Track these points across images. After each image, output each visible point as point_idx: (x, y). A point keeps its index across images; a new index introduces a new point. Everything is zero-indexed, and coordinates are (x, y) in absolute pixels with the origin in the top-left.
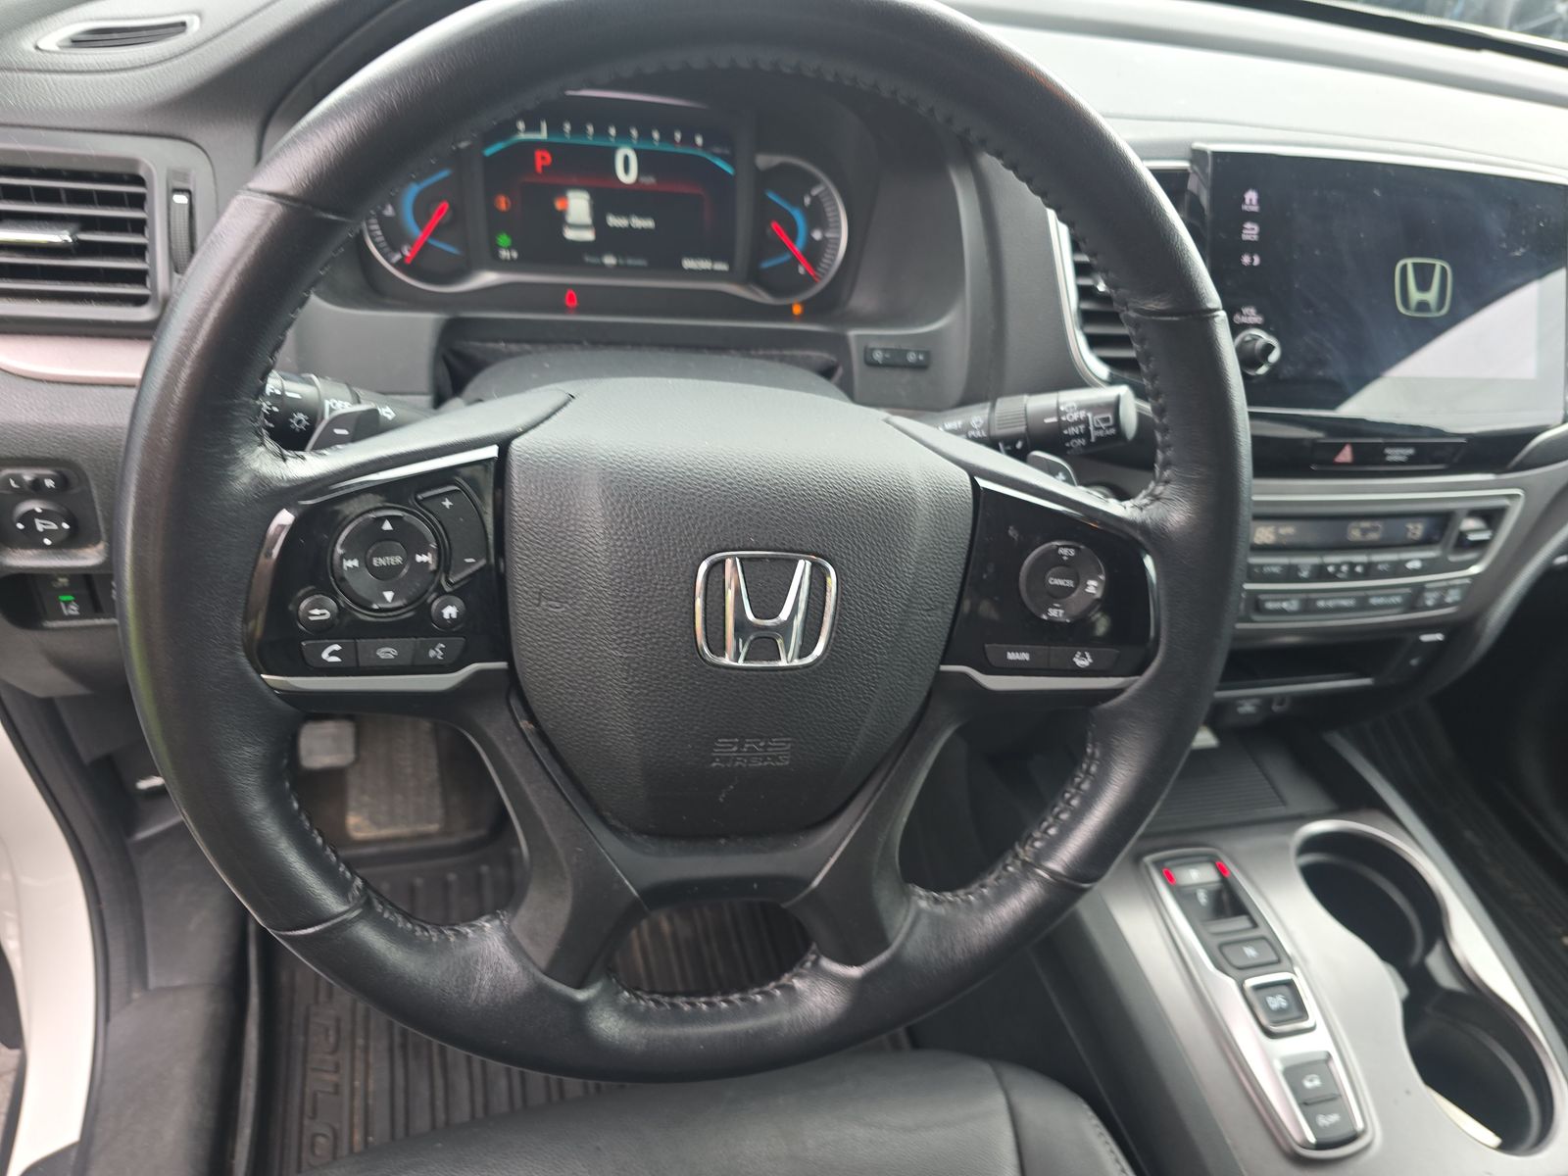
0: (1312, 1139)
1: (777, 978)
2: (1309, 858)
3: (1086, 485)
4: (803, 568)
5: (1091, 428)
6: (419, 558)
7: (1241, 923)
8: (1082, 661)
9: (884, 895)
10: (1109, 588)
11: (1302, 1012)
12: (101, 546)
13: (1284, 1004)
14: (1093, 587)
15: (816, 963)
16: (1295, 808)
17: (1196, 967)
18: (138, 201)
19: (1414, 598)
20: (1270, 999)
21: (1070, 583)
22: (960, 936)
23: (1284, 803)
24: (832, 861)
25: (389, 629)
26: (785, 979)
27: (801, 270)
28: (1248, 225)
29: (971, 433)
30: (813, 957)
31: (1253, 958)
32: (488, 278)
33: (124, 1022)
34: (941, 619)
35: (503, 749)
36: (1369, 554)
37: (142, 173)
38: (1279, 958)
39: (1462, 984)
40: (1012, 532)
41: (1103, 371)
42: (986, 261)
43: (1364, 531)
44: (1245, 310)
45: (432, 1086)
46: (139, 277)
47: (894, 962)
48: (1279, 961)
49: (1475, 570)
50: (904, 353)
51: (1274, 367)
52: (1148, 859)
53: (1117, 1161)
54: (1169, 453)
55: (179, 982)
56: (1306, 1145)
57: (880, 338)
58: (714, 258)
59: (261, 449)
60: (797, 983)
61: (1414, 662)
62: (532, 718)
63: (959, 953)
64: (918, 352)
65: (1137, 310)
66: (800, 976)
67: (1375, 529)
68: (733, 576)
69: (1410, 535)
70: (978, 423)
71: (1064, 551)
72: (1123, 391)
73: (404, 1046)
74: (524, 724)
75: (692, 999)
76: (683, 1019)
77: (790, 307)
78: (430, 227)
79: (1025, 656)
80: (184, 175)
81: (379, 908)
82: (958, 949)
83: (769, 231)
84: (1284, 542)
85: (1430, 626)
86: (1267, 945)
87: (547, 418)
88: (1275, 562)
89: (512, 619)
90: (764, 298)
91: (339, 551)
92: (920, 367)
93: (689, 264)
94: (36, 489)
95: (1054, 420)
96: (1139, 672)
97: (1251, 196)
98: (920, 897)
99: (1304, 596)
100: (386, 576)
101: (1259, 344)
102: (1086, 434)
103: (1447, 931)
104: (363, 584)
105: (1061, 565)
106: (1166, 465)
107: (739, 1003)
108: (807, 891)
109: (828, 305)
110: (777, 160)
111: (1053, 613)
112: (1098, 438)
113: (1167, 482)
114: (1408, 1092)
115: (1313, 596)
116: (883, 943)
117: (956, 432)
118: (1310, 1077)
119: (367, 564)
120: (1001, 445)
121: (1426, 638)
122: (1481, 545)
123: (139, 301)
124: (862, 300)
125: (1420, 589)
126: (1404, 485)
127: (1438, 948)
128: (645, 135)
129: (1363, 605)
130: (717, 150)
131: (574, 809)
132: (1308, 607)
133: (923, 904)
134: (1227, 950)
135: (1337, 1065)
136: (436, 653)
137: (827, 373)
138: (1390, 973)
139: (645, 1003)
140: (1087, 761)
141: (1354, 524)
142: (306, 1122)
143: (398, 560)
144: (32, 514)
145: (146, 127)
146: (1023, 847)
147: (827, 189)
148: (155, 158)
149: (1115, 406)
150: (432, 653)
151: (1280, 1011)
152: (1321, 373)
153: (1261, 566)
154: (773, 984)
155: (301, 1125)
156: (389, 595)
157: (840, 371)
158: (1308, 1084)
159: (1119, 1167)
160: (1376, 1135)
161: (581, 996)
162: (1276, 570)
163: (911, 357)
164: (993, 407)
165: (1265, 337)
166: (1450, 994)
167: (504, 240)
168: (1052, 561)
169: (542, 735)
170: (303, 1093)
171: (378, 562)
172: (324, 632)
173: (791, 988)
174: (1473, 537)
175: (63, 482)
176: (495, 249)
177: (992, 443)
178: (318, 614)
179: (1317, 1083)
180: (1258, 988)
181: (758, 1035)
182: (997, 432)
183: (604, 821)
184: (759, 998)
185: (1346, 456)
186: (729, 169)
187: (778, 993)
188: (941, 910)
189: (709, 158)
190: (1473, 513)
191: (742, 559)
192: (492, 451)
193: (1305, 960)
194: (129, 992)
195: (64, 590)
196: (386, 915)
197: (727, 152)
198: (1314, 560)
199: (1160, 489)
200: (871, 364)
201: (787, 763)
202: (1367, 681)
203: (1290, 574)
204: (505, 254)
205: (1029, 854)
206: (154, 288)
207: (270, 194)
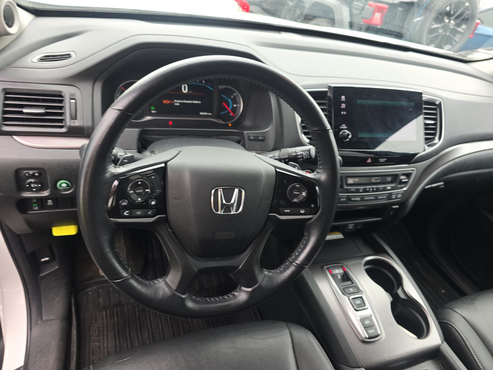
0: (367, 337)
1: (231, 292)
2: (367, 267)
3: (303, 170)
4: (236, 191)
5: (304, 156)
6: (147, 190)
7: (350, 283)
8: (302, 212)
9: (257, 270)
10: (308, 194)
11: (365, 305)
12: (48, 191)
13: (360, 303)
14: (304, 194)
15: (240, 288)
16: (364, 254)
17: (338, 294)
18: (61, 101)
19: (389, 196)
20: (356, 302)
21: (299, 193)
22: (275, 280)
23: (361, 252)
24: (244, 262)
25: (139, 206)
26: (232, 293)
27: (231, 115)
28: (343, 104)
29: (275, 158)
30: (239, 287)
31: (352, 291)
32: (148, 118)
33: (36, 331)
34: (269, 202)
35: (164, 236)
36: (377, 185)
37: (63, 94)
38: (358, 291)
39: (406, 297)
40: (285, 181)
41: (308, 141)
42: (278, 114)
43: (376, 180)
44: (343, 125)
45: (127, 345)
46: (61, 121)
47: (259, 287)
48: (359, 292)
49: (405, 189)
50: (258, 137)
51: (350, 139)
52: (325, 267)
53: (318, 345)
54: (321, 162)
55: (52, 318)
56: (366, 338)
57: (252, 133)
58: (208, 112)
59: (111, 166)
60: (236, 293)
61: (391, 213)
62: (171, 229)
63: (275, 284)
64: (262, 137)
65: (312, 130)
66: (236, 292)
67: (378, 179)
68: (220, 193)
69: (387, 181)
70: (277, 155)
71: (297, 186)
72: (311, 147)
73: (119, 334)
74: (170, 230)
75: (210, 298)
76: (208, 303)
77: (228, 124)
79: (289, 211)
80: (73, 95)
81: (135, 276)
82: (275, 283)
83: (222, 104)
84: (356, 183)
85: (395, 204)
86: (356, 288)
87: (175, 157)
88: (353, 188)
89: (167, 205)
90: (222, 122)
91: (129, 189)
92: (262, 141)
93: (201, 113)
94: (33, 176)
95: (295, 154)
96: (316, 214)
97: (343, 98)
98: (265, 271)
99: (361, 196)
100: (139, 195)
101: (346, 134)
102: (302, 158)
103: (403, 285)
104: (134, 197)
105: (296, 189)
106: (320, 165)
107: (221, 299)
108: (238, 270)
109: (238, 124)
110: (224, 87)
111: (295, 200)
112: (306, 158)
113: (320, 169)
114: (392, 324)
115: (364, 196)
116: (257, 282)
117: (271, 158)
118: (366, 321)
119: (135, 192)
120: (282, 161)
121: (394, 207)
122: (406, 183)
123: (61, 127)
124: (247, 123)
125: (391, 194)
126: (387, 168)
127: (400, 288)
129: (376, 199)
130: (208, 84)
131: (181, 251)
132: (362, 199)
133: (266, 273)
134: (345, 290)
135: (373, 318)
136: (150, 213)
137: (238, 142)
138: (388, 295)
139: (199, 299)
140: (305, 236)
141: (373, 178)
142: (91, 357)
143: (142, 191)
144: (31, 183)
145: (64, 83)
146: (290, 258)
147: (237, 94)
148: (66, 91)
149: (309, 151)
150: (149, 213)
151: (359, 304)
152: (362, 140)
153: (350, 189)
154: (229, 294)
155: (89, 358)
156: (139, 199)
157: (242, 142)
158: (366, 323)
159: (318, 346)
160: (383, 336)
161: (184, 296)
162: (354, 190)
163: (260, 138)
164: (280, 151)
165: (348, 132)
166: (403, 299)
167: (153, 108)
168: (294, 188)
169: (174, 233)
170: (89, 348)
171: (138, 191)
172: (125, 208)
173: (234, 295)
174: (403, 181)
175: (40, 174)
176: (150, 110)
177: (280, 160)
178: (124, 204)
179: (368, 322)
180: (353, 299)
181: (227, 306)
182: (282, 157)
183: (188, 253)
184: (226, 297)
185: (369, 161)
186: (212, 89)
187: (231, 296)
188: (270, 274)
189: (206, 86)
190: (403, 175)
191: (223, 189)
192: (163, 165)
193: (366, 292)
194: (37, 321)
195: (35, 203)
196: (137, 277)
197: (211, 84)
198: (363, 187)
199: (319, 171)
200: (250, 140)
201: (233, 237)
202: (380, 219)
203: (357, 191)
204: (153, 112)
205: (292, 259)
206: (65, 124)
207: (118, 110)
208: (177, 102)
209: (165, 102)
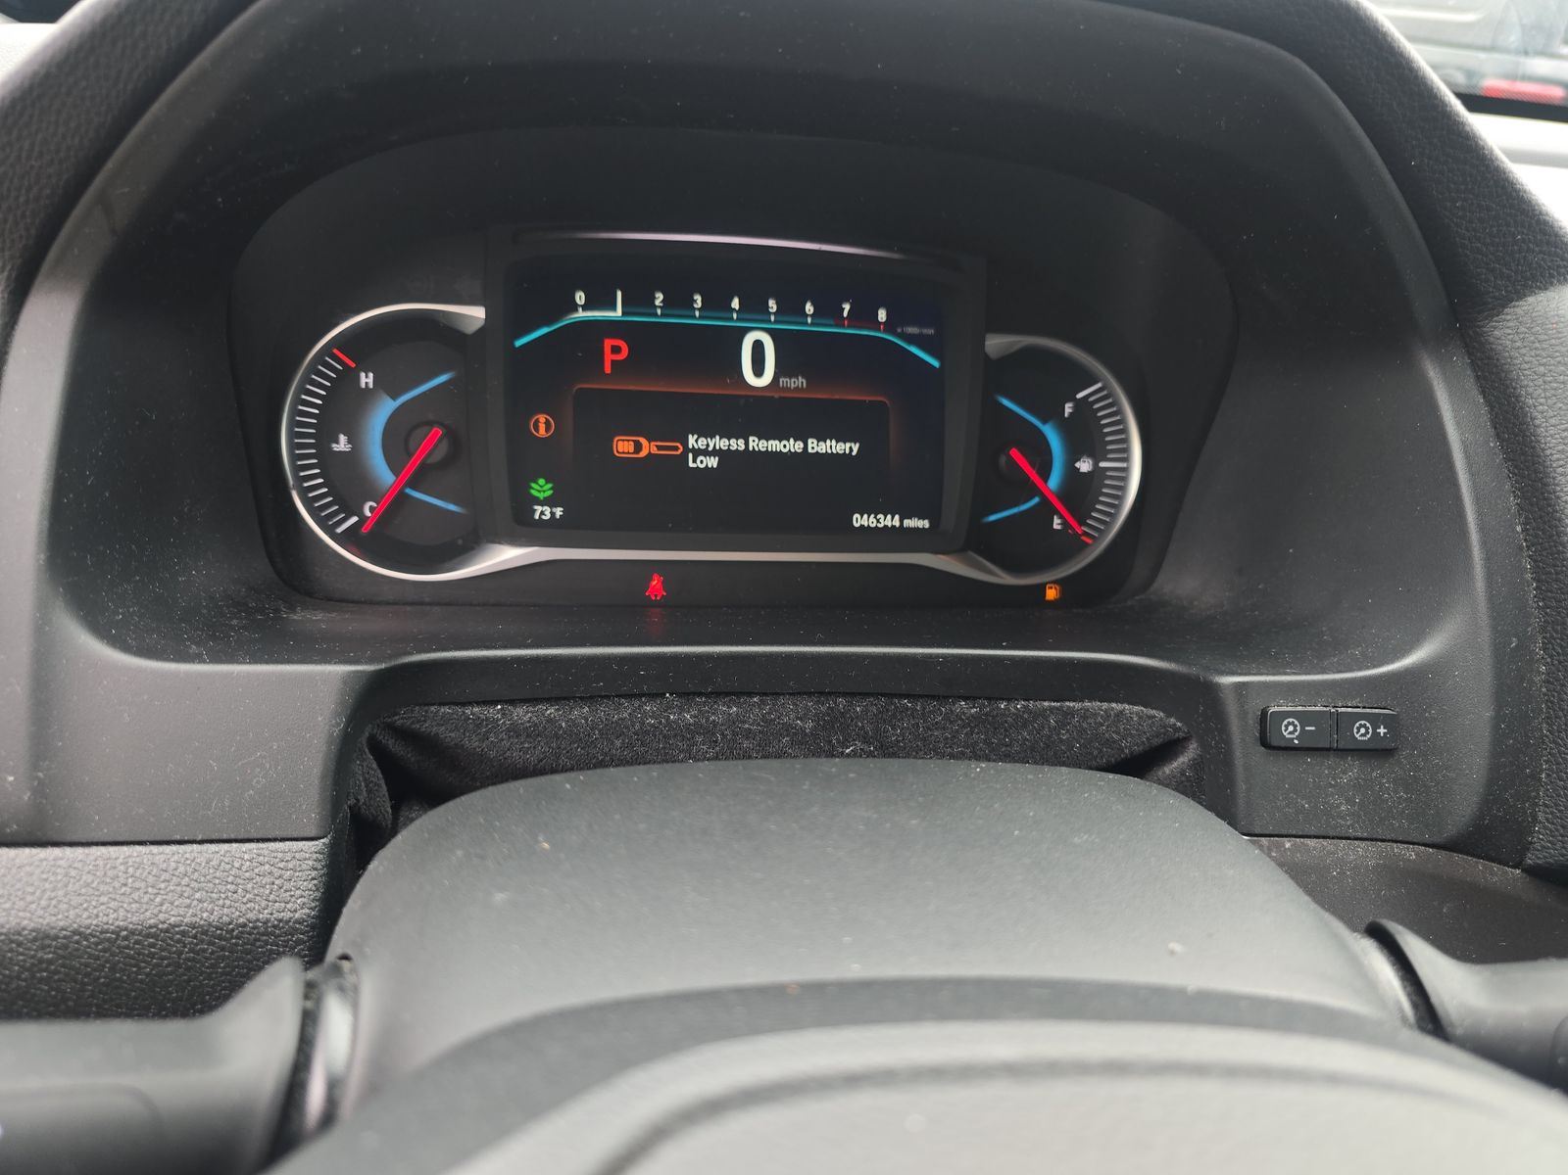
27: (1057, 524)
32: (504, 556)
50: (1342, 723)
57: (1291, 690)
58: (904, 513)
64: (1375, 720)
78: (410, 469)
83: (1003, 459)
92: (1377, 752)
110: (1017, 342)
128: (791, 308)
130: (912, 330)
147: (1106, 389)
163: (1361, 733)
167: (541, 488)
186: (933, 362)
189: (898, 341)
197: (927, 330)
200: (1278, 749)
204: (542, 512)
208: (705, 451)
209: (623, 446)
